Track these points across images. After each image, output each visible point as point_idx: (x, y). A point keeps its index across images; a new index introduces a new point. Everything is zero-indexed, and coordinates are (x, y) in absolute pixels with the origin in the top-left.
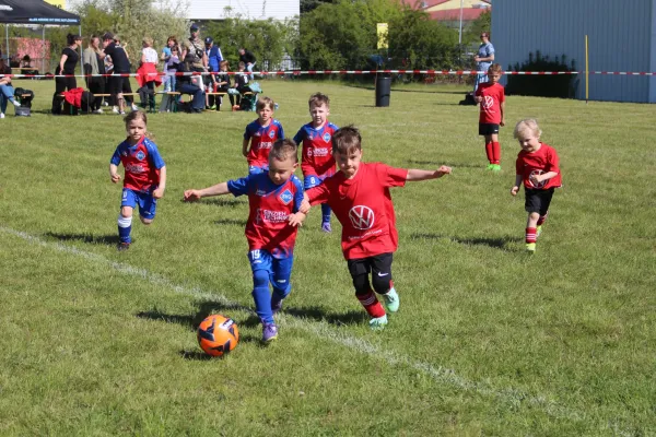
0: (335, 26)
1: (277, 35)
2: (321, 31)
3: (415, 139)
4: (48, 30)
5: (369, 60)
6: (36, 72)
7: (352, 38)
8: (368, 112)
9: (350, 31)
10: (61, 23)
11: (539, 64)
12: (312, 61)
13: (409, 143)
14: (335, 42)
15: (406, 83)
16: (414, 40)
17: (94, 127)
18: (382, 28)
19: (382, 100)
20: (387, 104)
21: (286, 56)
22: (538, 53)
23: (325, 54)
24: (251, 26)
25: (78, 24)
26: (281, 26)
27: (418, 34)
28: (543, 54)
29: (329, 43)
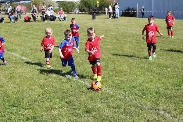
0: (87, 2)
1: (75, 4)
2: (84, 3)
3: (98, 26)
4: (25, 4)
5: (94, 9)
6: (22, 13)
7: (91, 5)
8: (90, 21)
9: (90, 3)
10: (28, 2)
11: (129, 10)
12: (82, 10)
13: (97, 27)
14: (87, 5)
15: (102, 14)
16: (104, 5)
17: (30, 25)
18: (98, 2)
19: (94, 18)
20: (95, 19)
21: (76, 8)
22: (129, 7)
23: (85, 8)
24: (69, 2)
25: (31, 2)
26: (75, 2)
27: (104, 4)
28: (129, 8)
29: (86, 6)
